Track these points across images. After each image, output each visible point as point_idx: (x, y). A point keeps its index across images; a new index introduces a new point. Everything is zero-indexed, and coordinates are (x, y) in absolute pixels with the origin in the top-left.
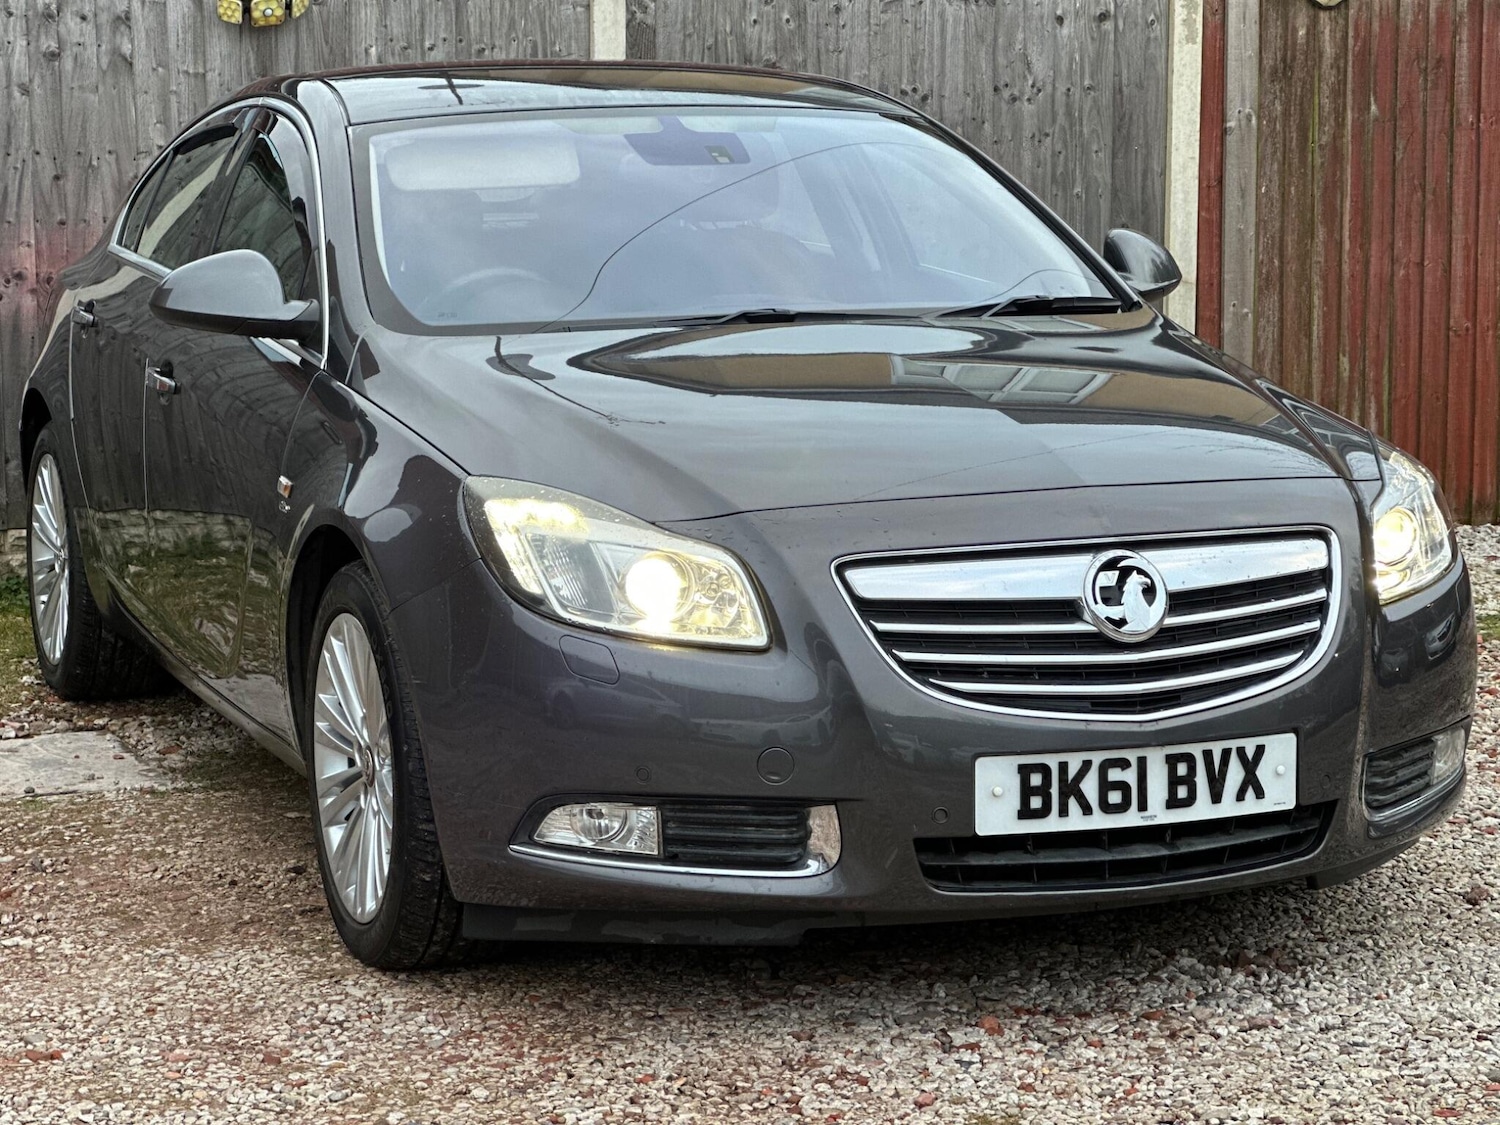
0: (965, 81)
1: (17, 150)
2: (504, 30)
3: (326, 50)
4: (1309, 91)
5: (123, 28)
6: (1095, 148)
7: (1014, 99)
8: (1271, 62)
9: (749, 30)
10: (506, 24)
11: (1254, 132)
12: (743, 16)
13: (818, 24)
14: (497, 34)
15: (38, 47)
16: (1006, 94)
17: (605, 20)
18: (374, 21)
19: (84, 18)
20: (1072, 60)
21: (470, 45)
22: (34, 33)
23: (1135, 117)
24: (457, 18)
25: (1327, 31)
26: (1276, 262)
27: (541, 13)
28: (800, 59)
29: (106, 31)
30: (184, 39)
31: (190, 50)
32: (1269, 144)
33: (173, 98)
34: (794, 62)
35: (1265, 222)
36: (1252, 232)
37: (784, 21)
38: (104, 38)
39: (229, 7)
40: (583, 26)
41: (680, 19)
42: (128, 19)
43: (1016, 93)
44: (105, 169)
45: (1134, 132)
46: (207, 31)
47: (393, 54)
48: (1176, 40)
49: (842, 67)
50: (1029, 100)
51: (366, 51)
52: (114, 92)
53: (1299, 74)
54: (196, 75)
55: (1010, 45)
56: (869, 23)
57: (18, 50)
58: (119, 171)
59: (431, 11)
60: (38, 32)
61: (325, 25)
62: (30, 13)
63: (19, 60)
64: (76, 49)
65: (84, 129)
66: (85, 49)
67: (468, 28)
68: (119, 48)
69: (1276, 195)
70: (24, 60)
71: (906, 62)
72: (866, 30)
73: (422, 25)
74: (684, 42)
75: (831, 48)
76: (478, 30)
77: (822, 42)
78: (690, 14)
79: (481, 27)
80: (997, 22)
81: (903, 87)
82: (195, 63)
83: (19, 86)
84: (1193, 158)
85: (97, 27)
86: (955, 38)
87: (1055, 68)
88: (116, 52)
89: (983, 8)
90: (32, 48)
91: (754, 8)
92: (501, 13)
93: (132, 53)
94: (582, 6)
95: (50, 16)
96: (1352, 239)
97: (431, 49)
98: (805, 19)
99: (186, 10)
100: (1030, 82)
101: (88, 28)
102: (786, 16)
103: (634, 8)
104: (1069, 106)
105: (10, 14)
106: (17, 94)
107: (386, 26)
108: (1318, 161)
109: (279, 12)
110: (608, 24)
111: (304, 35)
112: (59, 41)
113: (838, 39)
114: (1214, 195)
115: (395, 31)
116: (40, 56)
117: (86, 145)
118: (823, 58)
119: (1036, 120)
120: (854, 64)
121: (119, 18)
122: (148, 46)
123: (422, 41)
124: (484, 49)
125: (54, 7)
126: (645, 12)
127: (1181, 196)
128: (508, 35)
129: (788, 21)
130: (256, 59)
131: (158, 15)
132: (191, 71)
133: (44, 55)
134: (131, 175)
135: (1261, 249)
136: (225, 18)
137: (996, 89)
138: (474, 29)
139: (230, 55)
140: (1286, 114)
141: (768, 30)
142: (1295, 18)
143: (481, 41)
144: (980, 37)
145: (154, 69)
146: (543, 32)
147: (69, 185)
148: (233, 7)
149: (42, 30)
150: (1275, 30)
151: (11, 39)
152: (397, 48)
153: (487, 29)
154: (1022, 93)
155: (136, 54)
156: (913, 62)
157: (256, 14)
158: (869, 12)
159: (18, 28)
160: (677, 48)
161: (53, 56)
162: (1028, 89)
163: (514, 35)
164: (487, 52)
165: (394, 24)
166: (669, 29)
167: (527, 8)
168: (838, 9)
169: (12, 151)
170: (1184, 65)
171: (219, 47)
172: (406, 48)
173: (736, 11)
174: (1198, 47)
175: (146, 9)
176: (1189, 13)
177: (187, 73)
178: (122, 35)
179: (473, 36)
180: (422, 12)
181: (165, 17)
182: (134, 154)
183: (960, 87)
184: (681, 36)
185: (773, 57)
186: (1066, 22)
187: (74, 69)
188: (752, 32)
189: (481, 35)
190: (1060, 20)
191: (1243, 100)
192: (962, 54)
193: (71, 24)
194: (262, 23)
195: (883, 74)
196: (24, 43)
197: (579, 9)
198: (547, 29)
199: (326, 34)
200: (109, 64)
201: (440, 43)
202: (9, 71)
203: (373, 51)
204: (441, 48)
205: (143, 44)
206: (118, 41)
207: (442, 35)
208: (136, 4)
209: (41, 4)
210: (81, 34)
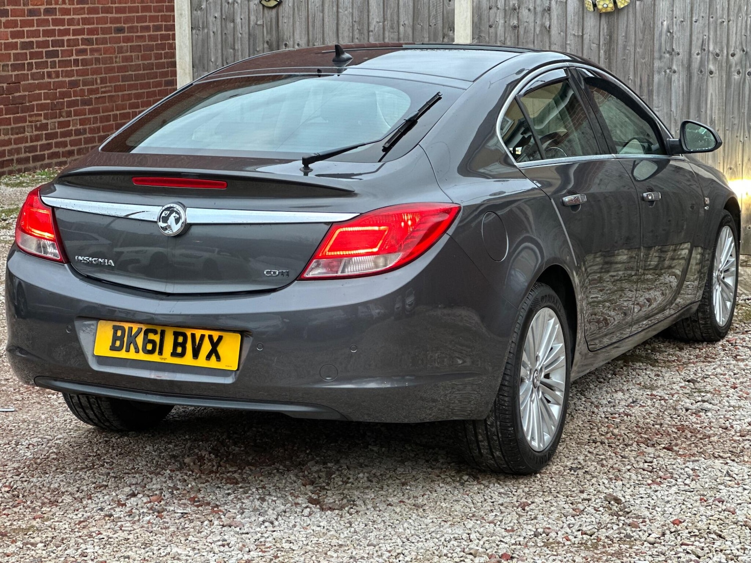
2: (736, 11)
3: (642, 23)
5: (546, 14)
10: (736, 9)
14: (731, 14)
15: (509, 24)
18: (667, 9)
19: (529, 10)
21: (717, 19)
22: (507, 17)
24: (710, 6)
29: (539, 16)
30: (574, 19)
31: (576, 23)
33: (568, 47)
38: (538, 19)
39: (588, 4)
42: (549, 10)
47: (676, 25)
51: (662, 23)
52: (541, 44)
54: (578, 36)
57: (500, 24)
59: (696, 3)
60: (510, 17)
61: (643, 13)
62: (507, 8)
63: (500, 30)
64: (526, 24)
66: (529, 24)
67: (716, 11)
68: (544, 24)
70: (503, 29)
73: (692, 10)
76: (721, 12)
79: (723, 11)
82: (579, 30)
85: (535, 13)
88: (543, 26)
90: (507, 24)
92: (734, 3)
93: (549, 26)
95: (515, 9)
97: (696, 22)
99: (576, 5)
101: (532, 15)
105: (498, 9)
107: (673, 11)
109: (611, 6)
111: (631, 16)
112: (519, 20)
115: (678, 13)
116: (510, 28)
121: (545, 9)
122: (557, 22)
123: (692, 17)
124: (724, 22)
125: (517, 5)
128: (737, 14)
130: (607, 28)
131: (562, 8)
132: (577, 34)
133: (512, 27)
138: (719, 12)
139: (594, 26)
143: (722, 18)
145: (560, 34)
148: (590, 4)
149: (512, 15)
151: (498, 20)
152: (678, 22)
153: (726, 12)
155: (552, 27)
157: (599, 7)
159: (501, 15)
161: (515, 27)
163: (740, 14)
164: (725, 23)
165: (677, 10)
171: (591, 22)
172: (683, 21)
175: (558, 5)
177: (574, 35)
178: (546, 18)
179: (718, 15)
180: (692, 3)
181: (566, 9)
187: (525, 32)
189: (723, 15)
193: (524, 13)
194: (604, 11)
196: (503, 22)
200: (540, 31)
201: (701, 18)
202: (496, 34)
203: (665, 23)
204: (701, 22)
205: (555, 22)
206: (544, 21)
207: (702, 15)
208: (553, 3)
209: (511, 3)
210: (528, 18)
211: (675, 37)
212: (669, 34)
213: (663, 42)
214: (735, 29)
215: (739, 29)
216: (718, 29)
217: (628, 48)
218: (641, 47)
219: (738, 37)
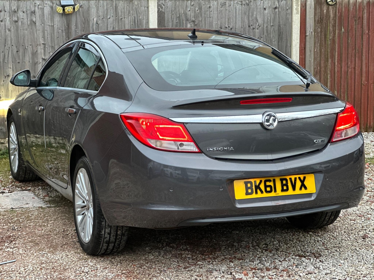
0: (241, 24)
1: (8, 45)
2: (127, 13)
3: (83, 19)
4: (327, 26)
5: (33, 14)
6: (274, 40)
7: (254, 29)
8: (317, 19)
9: (188, 13)
10: (128, 12)
11: (313, 36)
12: (186, 9)
13: (205, 11)
14: (125, 14)
15: (12, 20)
16: (252, 27)
17: (152, 11)
18: (95, 12)
19: (24, 12)
20: (268, 19)
21: (119, 17)
22: (11, 16)
23: (284, 33)
24: (115, 11)
25: (331, 11)
26: (319, 68)
27: (136, 9)
28: (200, 19)
29: (29, 15)
30: (48, 17)
31: (50, 19)
32: (317, 39)
33: (46, 32)
34: (199, 20)
35: (316, 58)
36: (313, 61)
37: (196, 10)
38: (29, 17)
39: (59, 9)
40: (147, 12)
41: (171, 10)
42: (34, 12)
43: (254, 27)
44: (29, 49)
45: (283, 36)
46: (54, 15)
47: (100, 20)
48: (294, 14)
49: (211, 21)
50: (257, 29)
51: (93, 19)
52: (31, 30)
53: (324, 21)
54: (51, 26)
55: (253, 15)
56: (218, 11)
57: (7, 20)
58: (33, 50)
59: (109, 9)
60: (12, 16)
61: (83, 13)
62: (10, 11)
63: (8, 23)
64: (22, 20)
65: (24, 39)
66: (24, 20)
67: (118, 13)
68: (32, 19)
69: (319, 52)
70: (9, 23)
71: (227, 20)
72: (217, 12)
73: (107, 13)
74: (172, 16)
75: (208, 17)
76: (121, 14)
77: (206, 15)
78: (173, 9)
79: (121, 13)
80: (249, 10)
81: (226, 26)
82: (51, 23)
83: (8, 29)
84: (298, 43)
85: (27, 14)
86: (239, 14)
87: (264, 21)
88: (32, 20)
89: (246, 6)
90: (11, 19)
91: (189, 7)
92: (126, 9)
93: (35, 21)
94: (147, 7)
95: (15, 12)
96: (338, 62)
97: (109, 18)
98: (202, 10)
99: (49, 10)
100: (258, 24)
101: (25, 14)
102: (197, 9)
103: (159, 8)
104: (267, 30)
105: (5, 11)
106: (7, 31)
107: (98, 13)
108: (329, 43)
109: (72, 10)
110: (153, 12)
111: (78, 16)
112: (18, 18)
113: (210, 15)
114: (303, 52)
115: (100, 14)
116: (13, 22)
117: (24, 43)
118: (206, 19)
119: (259, 34)
120: (214, 21)
121: (32, 12)
122: (40, 18)
123: (107, 16)
124: (122, 18)
125: (16, 10)
126: (162, 9)
127: (295, 52)
128: (128, 15)
129: (197, 10)
130: (66, 22)
131: (42, 11)
132: (50, 25)
133: (14, 21)
134: (36, 50)
135: (315, 65)
136: (58, 12)
137: (249, 26)
138: (120, 14)
139: (60, 21)
140: (321, 32)
141: (193, 12)
142: (323, 8)
143: (122, 16)
144: (245, 13)
145: (41, 25)
146: (137, 14)
147: (21, 53)
148: (60, 9)
149: (13, 15)
150: (318, 11)
151: (6, 18)
152: (101, 18)
153: (123, 13)
154: (255, 27)
155: (37, 21)
156: (229, 20)
157: (66, 11)
158: (217, 8)
159: (7, 15)
160: (170, 17)
161: (16, 22)
162: (257, 26)
164: (123, 19)
165: (100, 12)
166: (168, 13)
167: (133, 8)
168: (210, 7)
169: (6, 45)
170: (296, 20)
171: (57, 19)
172: (103, 18)
173: (185, 8)
174: (299, 15)
175: (39, 10)
176: (297, 7)
177: (49, 25)
178: (33, 16)
179: (119, 15)
180: (107, 9)
181: (44, 12)
182: (36, 45)
183: (240, 26)
184: (171, 14)
185: (194, 19)
186: (266, 10)
187: (22, 24)
188: (189, 13)
190: (265, 9)
191: (310, 28)
192: (240, 18)
193: (20, 14)
194: (67, 13)
195: (221, 23)
196: (9, 18)
197: (146, 8)
198: (138, 13)
199: (83, 15)
200: (30, 23)
201: (111, 17)
202: (5, 25)
203: (95, 19)
204: (112, 18)
205: (38, 18)
206: (32, 18)
207: (112, 15)
208: (36, 8)
209: (13, 9)
210: (23, 16)
211: (100, 26)
212: (97, 24)
213: (94, 28)
214: (127, 21)
215: (129, 22)
216: (120, 21)
217: (77, 32)
218: (84, 31)
219: (129, 25)
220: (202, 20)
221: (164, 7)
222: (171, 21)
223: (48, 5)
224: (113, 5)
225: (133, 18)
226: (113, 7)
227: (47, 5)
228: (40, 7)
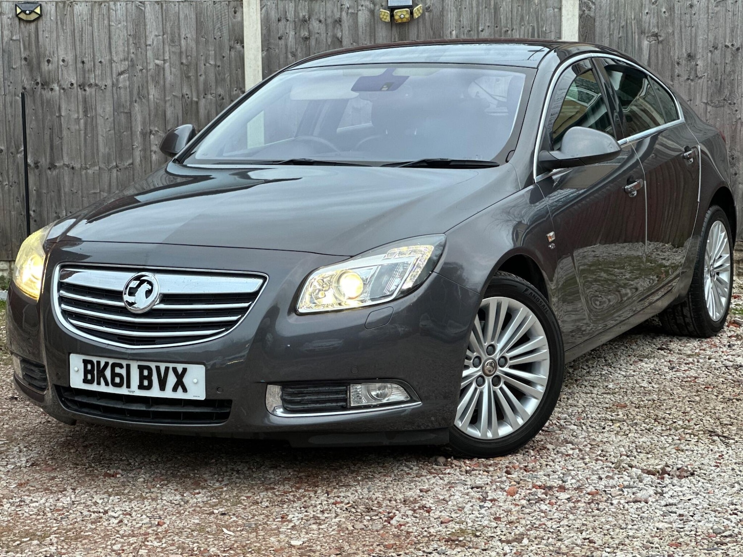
2: (518, 21)
3: (432, 33)
5: (338, 25)
9: (644, 17)
10: (519, 18)
12: (641, 10)
13: (681, 14)
14: (515, 23)
15: (300, 35)
17: (568, 15)
18: (455, 19)
19: (320, 21)
21: (501, 29)
22: (298, 28)
24: (495, 16)
27: (537, 13)
28: (671, 31)
29: (330, 27)
30: (366, 30)
31: (368, 34)
34: (668, 33)
37: (663, 12)
38: (329, 30)
39: (384, 15)
40: (558, 18)
41: (608, 13)
42: (340, 21)
46: (376, 26)
47: (464, 34)
49: (693, 35)
51: (451, 33)
56: (708, 13)
57: (291, 36)
59: (482, 13)
60: (300, 28)
61: (431, 22)
62: (297, 20)
63: (291, 41)
64: (317, 36)
66: (320, 35)
67: (500, 21)
68: (336, 35)
70: (293, 41)
71: (728, 31)
72: (706, 16)
73: (478, 20)
74: (610, 24)
75: (687, 25)
76: (505, 22)
77: (683, 22)
78: (613, 11)
79: (506, 20)
81: (727, 44)
82: (370, 41)
83: (291, 53)
85: (326, 25)
88: (334, 36)
90: (297, 35)
91: (647, 6)
92: (517, 13)
93: (342, 37)
94: (558, 9)
95: (305, 21)
97: (482, 31)
98: (674, 11)
99: (367, 16)
101: (323, 26)
102: (664, 10)
103: (584, 9)
105: (288, 20)
106: (290, 56)
107: (460, 21)
109: (407, 16)
110: (570, 16)
111: (421, 27)
112: (309, 32)
113: (691, 21)
115: (465, 23)
116: (301, 39)
118: (683, 30)
120: (700, 33)
121: (336, 21)
122: (349, 33)
123: (478, 27)
124: (508, 31)
125: (307, 17)
126: (590, 10)
128: (520, 24)
129: (665, 12)
130: (398, 38)
131: (353, 19)
133: (303, 38)
136: (383, 20)
138: (503, 21)
139: (386, 36)
141: (654, 17)
143: (506, 27)
145: (352, 44)
146: (538, 22)
148: (386, 14)
149: (302, 27)
151: (288, 31)
152: (466, 31)
153: (509, 21)
155: (344, 38)
156: (732, 31)
157: (397, 17)
158: (708, 7)
159: (291, 27)
160: (606, 27)
161: (306, 39)
163: (523, 23)
164: (509, 32)
165: (464, 20)
166: (602, 18)
167: (529, 10)
168: (691, 6)
171: (381, 32)
172: (470, 31)
173: (637, 8)
175: (349, 17)
178: (337, 29)
179: (502, 24)
180: (478, 14)
181: (357, 20)
184: (608, 22)
185: (656, 30)
187: (316, 43)
188: (646, 18)
189: (507, 23)
193: (315, 25)
194: (400, 21)
195: (715, 38)
196: (294, 33)
197: (556, 10)
198: (540, 20)
199: (432, 25)
200: (331, 43)
201: (487, 28)
202: (286, 46)
203: (454, 33)
204: (487, 31)
205: (347, 33)
206: (336, 31)
207: (488, 24)
208: (344, 14)
209: (301, 15)
210: (319, 29)
214: (518, 36)
215: (522, 37)
220: (673, 32)
221: (593, 7)
222: (608, 36)
223: (366, 7)
224: (490, 5)
225: (530, 30)
226: (490, 9)
227: (364, 8)
228: (350, 11)
